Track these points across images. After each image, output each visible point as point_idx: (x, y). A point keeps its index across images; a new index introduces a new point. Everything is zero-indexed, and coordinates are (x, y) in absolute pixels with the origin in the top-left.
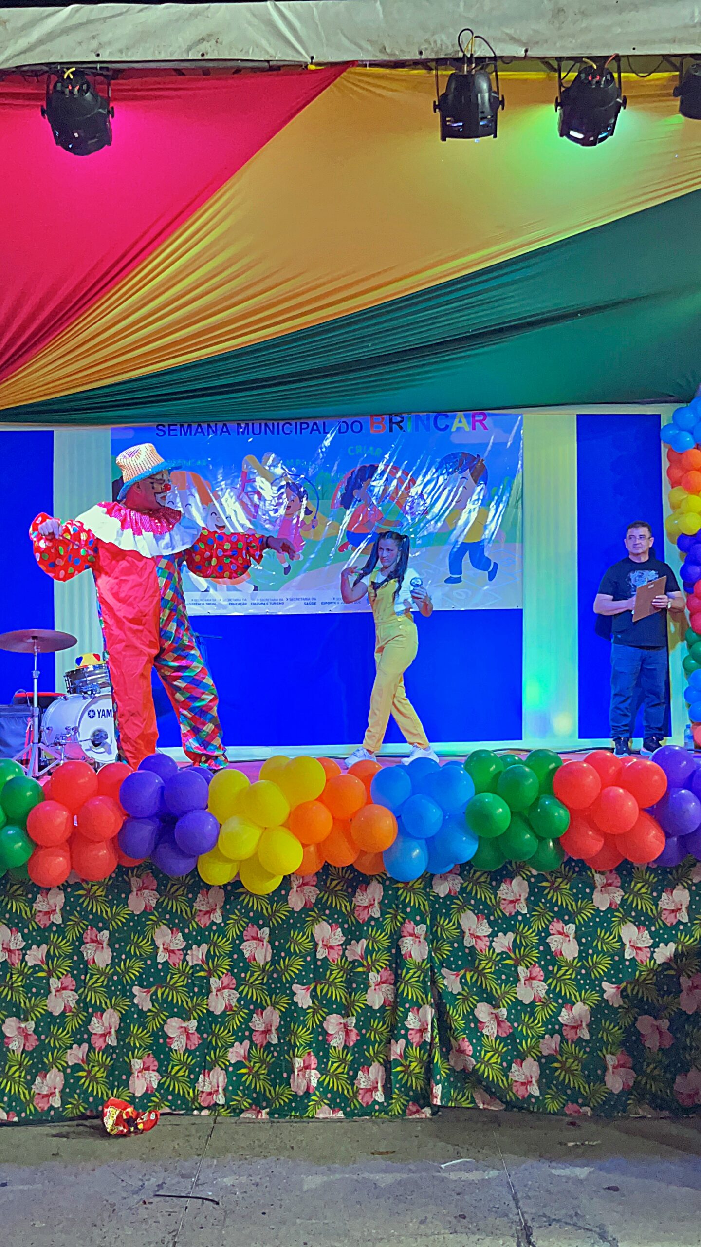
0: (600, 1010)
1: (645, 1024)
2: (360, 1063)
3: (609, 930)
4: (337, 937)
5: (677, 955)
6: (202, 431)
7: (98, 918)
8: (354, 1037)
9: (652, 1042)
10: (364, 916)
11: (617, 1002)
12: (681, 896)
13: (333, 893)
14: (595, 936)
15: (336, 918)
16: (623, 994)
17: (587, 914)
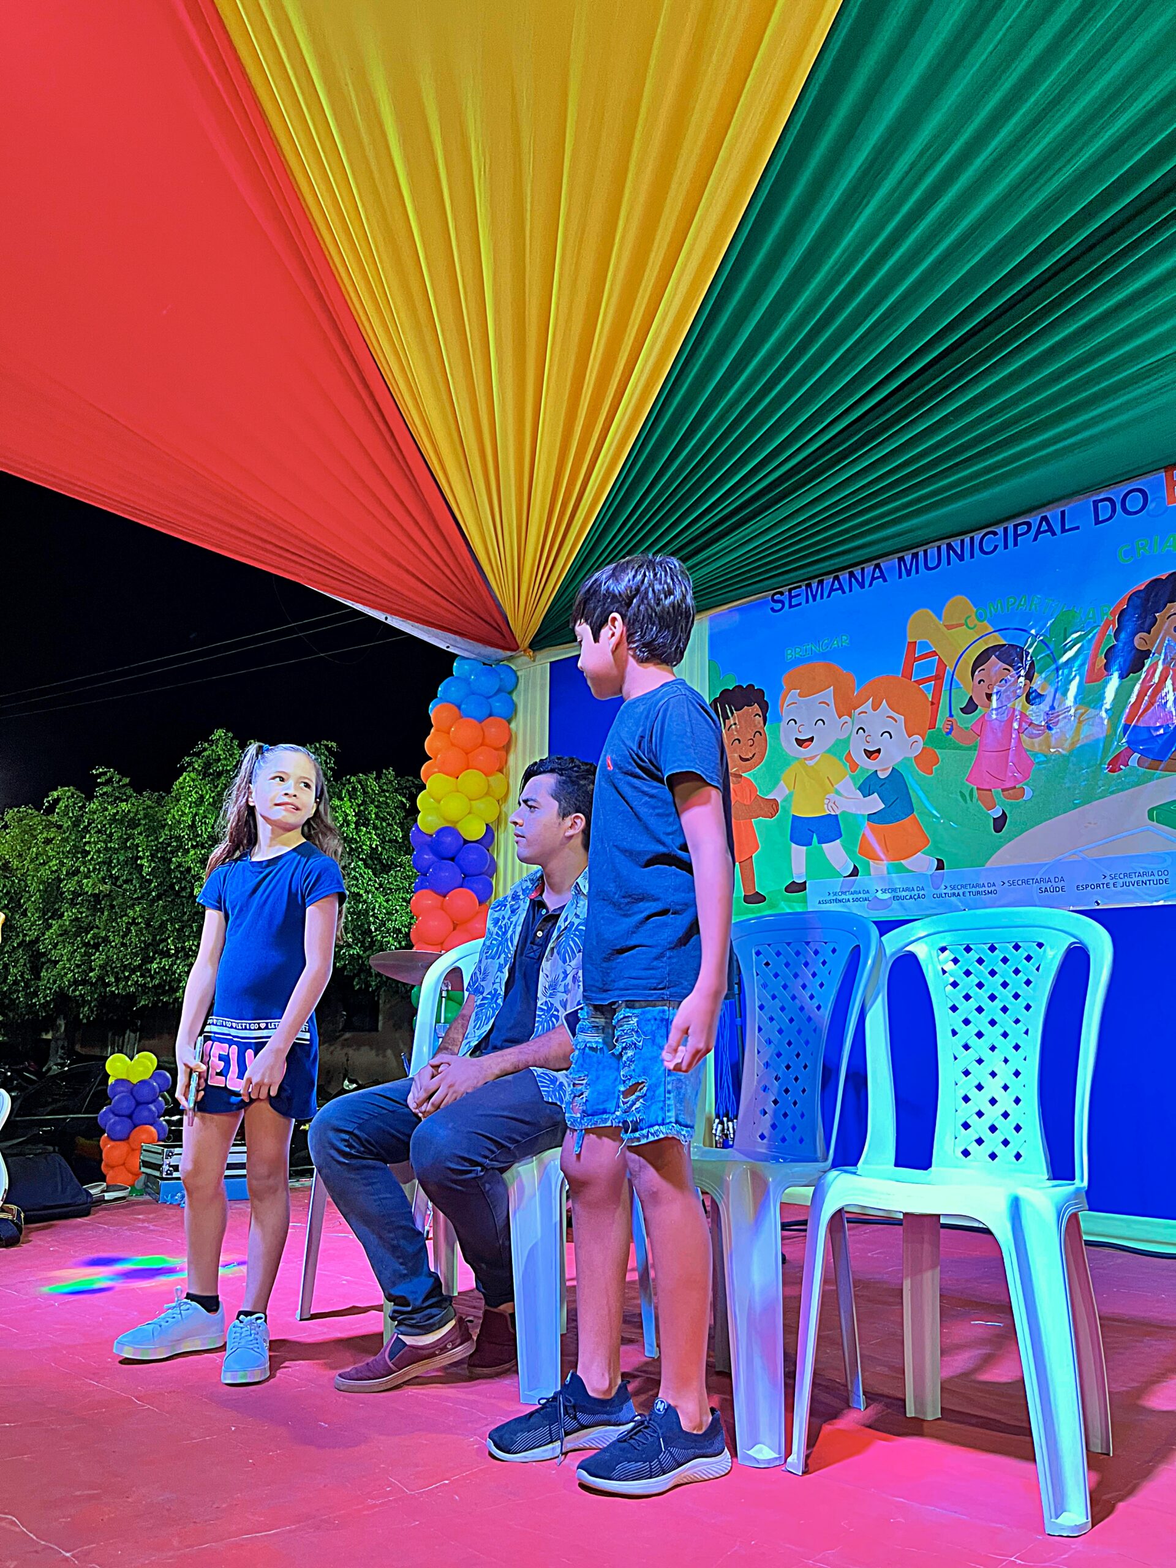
6: (841, 588)
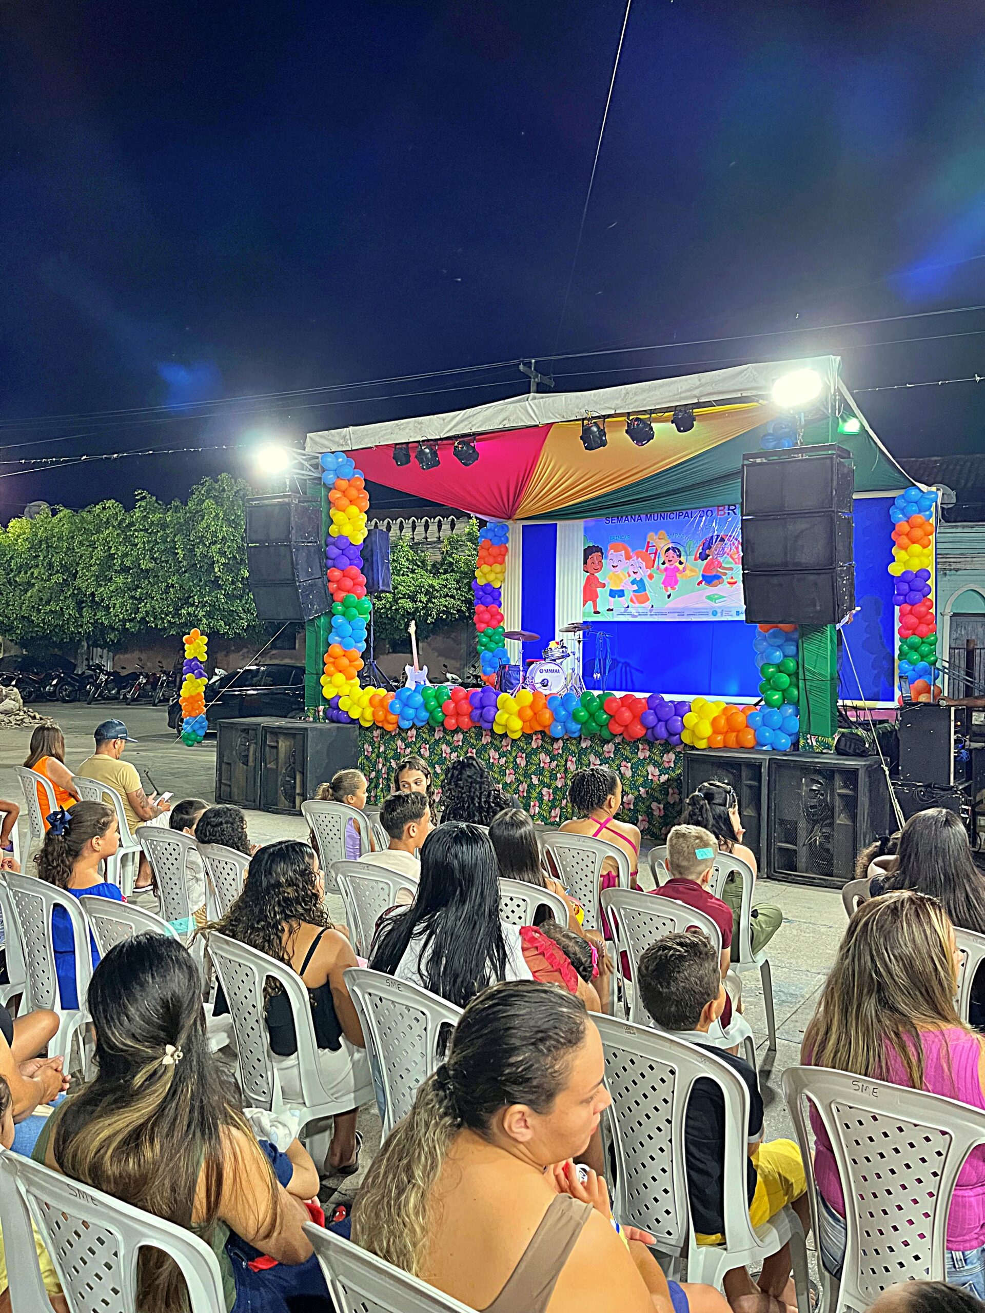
0: (638, 798)
1: (654, 805)
2: (553, 807)
3: (643, 767)
4: (548, 760)
5: (668, 780)
6: (628, 520)
7: (473, 744)
8: (552, 797)
9: (656, 813)
10: (556, 752)
11: (644, 796)
12: (672, 756)
13: (547, 743)
14: (638, 769)
15: (548, 753)
16: (647, 792)
17: (635, 760)
